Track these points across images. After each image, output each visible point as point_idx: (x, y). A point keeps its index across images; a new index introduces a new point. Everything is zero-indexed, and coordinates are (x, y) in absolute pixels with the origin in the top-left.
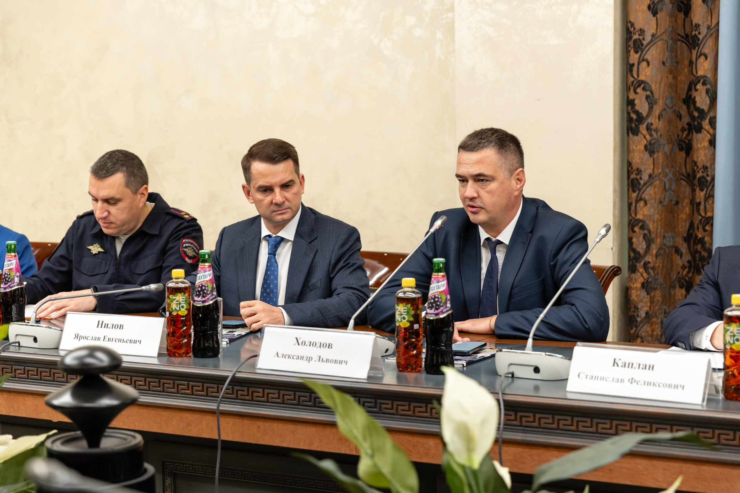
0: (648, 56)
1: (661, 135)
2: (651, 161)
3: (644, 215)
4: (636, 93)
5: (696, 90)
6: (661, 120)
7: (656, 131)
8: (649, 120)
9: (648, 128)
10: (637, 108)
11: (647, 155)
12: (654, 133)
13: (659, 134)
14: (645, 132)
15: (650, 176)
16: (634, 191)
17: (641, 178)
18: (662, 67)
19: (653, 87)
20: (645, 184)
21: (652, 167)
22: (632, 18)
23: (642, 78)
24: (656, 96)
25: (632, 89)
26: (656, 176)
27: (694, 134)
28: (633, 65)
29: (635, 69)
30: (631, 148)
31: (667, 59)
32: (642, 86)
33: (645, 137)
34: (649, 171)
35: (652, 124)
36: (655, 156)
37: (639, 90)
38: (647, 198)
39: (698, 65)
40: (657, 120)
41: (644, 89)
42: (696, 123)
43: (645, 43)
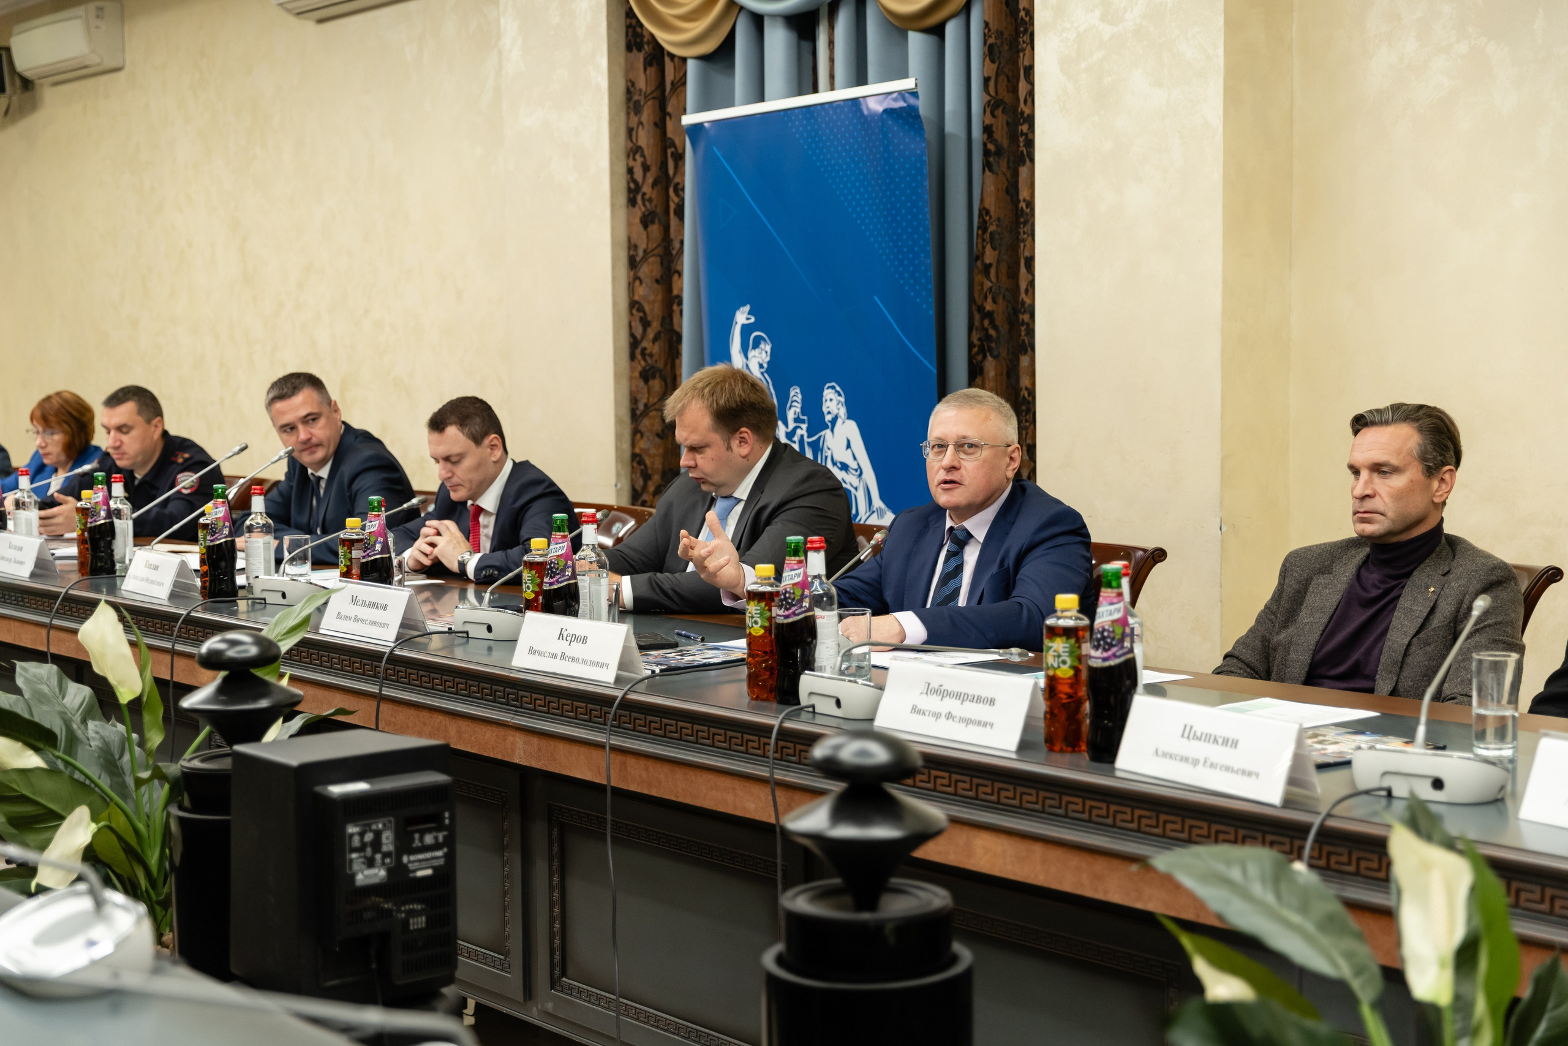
0: (641, 274)
1: (656, 361)
2: (645, 390)
4: (632, 314)
6: (657, 344)
7: (651, 355)
8: (645, 344)
9: (643, 354)
11: (641, 383)
12: (648, 358)
13: (654, 359)
14: (639, 357)
15: (646, 405)
17: (637, 409)
18: (656, 285)
19: (647, 308)
20: (641, 414)
21: (646, 395)
23: (637, 297)
24: (649, 318)
26: (651, 406)
28: (631, 283)
31: (662, 277)
32: (637, 306)
33: (639, 363)
34: (644, 400)
35: (644, 349)
36: (651, 383)
38: (643, 429)
40: (651, 344)
41: (639, 310)
43: (638, 259)
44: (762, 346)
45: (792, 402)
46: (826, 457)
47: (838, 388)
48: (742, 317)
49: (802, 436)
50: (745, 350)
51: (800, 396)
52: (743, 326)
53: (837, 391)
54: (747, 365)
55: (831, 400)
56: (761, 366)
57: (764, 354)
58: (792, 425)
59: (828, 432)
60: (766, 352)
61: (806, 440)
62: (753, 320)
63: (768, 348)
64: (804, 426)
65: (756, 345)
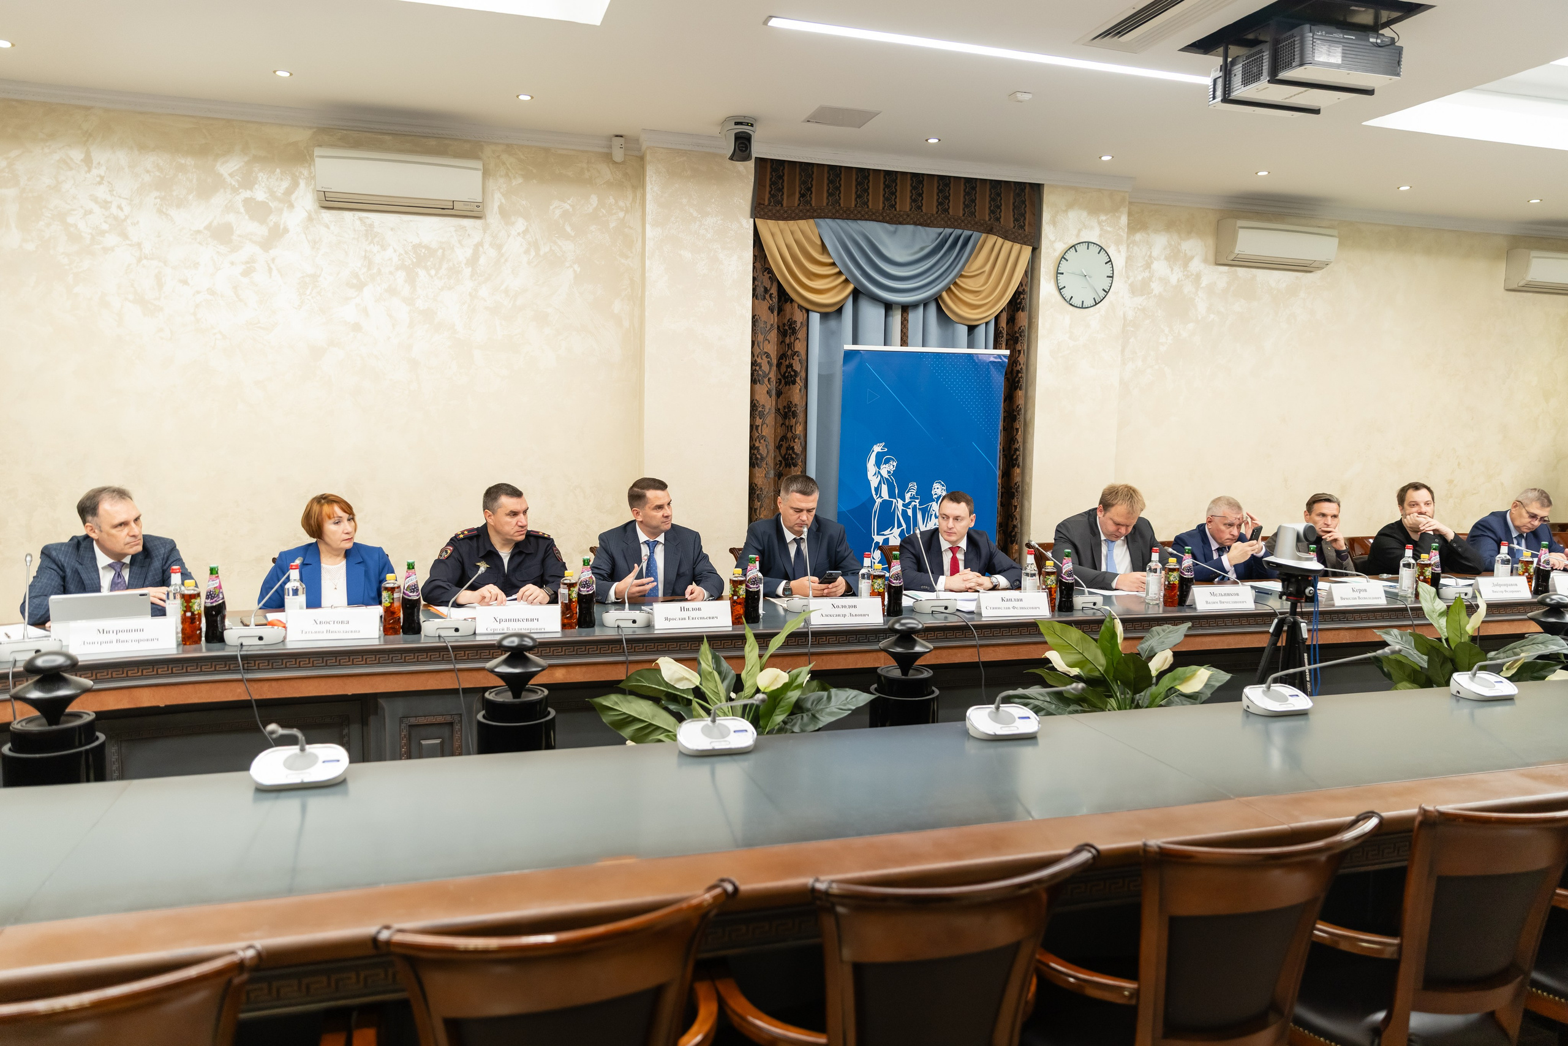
3: (764, 516)
4: (760, 443)
5: (795, 442)
7: (770, 466)
8: (767, 460)
9: (767, 465)
10: (761, 451)
14: (765, 466)
16: (759, 502)
22: (757, 397)
23: (764, 434)
24: (771, 445)
25: (758, 440)
27: (793, 467)
28: (759, 426)
29: (760, 428)
30: (757, 475)
37: (761, 441)
39: (796, 428)
41: (765, 440)
42: (794, 461)
43: (765, 413)
44: (891, 463)
45: (910, 489)
46: (931, 515)
47: (942, 483)
48: (877, 448)
49: (915, 506)
50: (878, 464)
51: (916, 487)
52: (878, 453)
53: (941, 484)
54: (879, 472)
55: (938, 488)
56: (889, 472)
57: (892, 467)
58: (907, 500)
59: (934, 504)
60: (893, 466)
61: (918, 506)
62: (886, 450)
63: (895, 464)
64: (917, 501)
65: (887, 462)
